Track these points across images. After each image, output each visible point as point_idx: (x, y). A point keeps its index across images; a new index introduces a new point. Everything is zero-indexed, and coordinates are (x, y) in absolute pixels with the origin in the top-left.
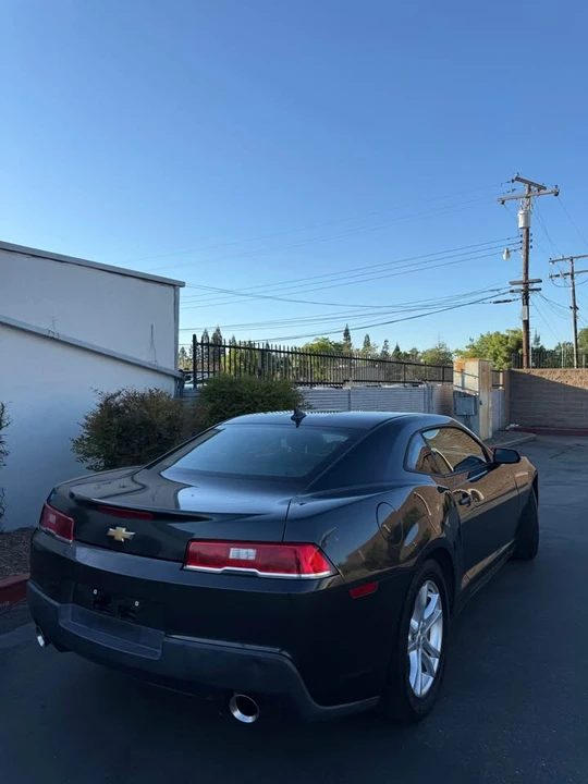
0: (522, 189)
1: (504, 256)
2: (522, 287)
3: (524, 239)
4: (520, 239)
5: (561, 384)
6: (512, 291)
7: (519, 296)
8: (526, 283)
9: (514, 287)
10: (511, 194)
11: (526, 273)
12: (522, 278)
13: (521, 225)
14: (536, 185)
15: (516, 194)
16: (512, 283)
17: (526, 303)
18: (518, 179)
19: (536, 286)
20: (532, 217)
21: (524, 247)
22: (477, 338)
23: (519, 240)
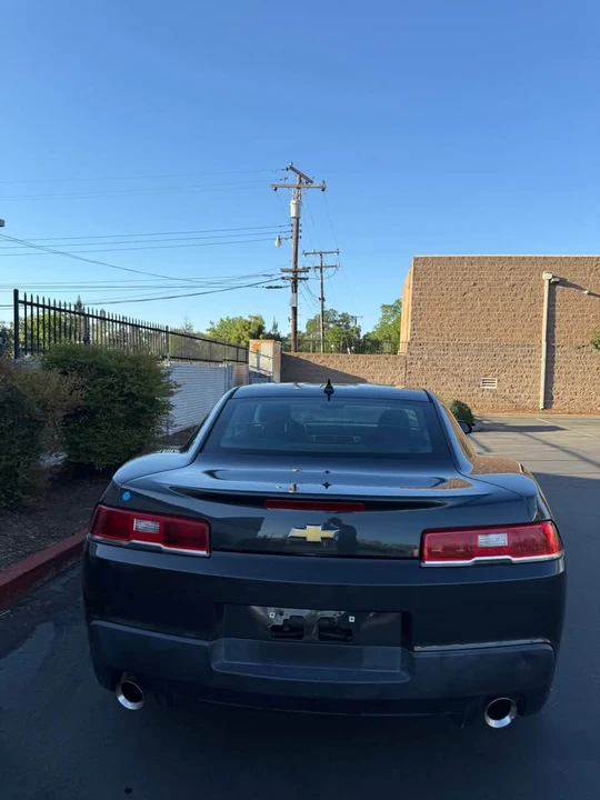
0: (293, 178)
1: (276, 242)
2: (291, 275)
3: (294, 229)
4: (291, 228)
5: (324, 367)
6: (283, 278)
7: (289, 283)
8: (295, 272)
9: (285, 275)
10: (283, 182)
11: (296, 262)
12: (291, 267)
13: (293, 214)
14: (306, 178)
15: (287, 182)
16: (283, 271)
17: (295, 290)
18: (292, 168)
19: (303, 275)
20: (303, 208)
21: (294, 237)
22: (217, 322)
23: (289, 229)
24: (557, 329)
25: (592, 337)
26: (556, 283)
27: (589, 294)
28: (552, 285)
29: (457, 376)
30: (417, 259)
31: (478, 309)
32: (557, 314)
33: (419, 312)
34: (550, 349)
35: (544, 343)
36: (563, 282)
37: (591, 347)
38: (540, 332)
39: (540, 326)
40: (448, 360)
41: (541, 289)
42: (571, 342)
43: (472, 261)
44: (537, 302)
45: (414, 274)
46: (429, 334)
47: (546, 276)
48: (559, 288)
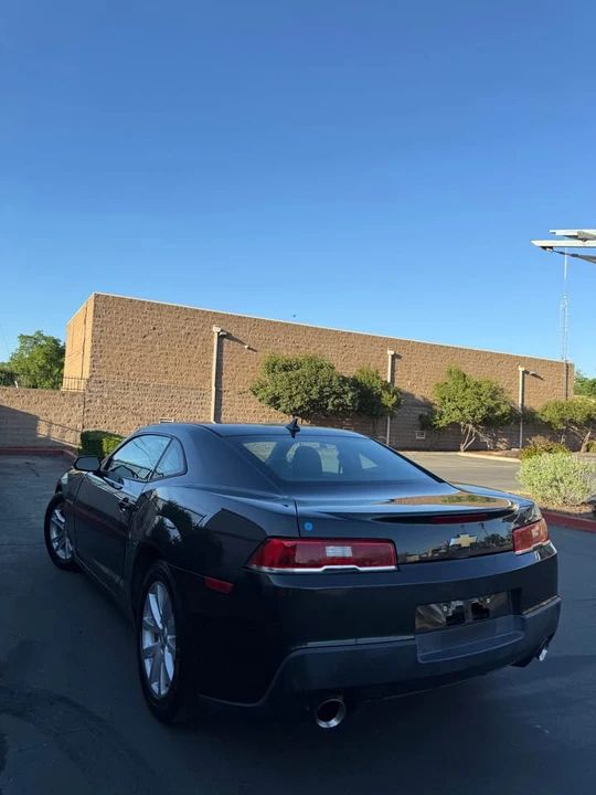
24: (224, 376)
25: (250, 385)
26: (223, 336)
27: (249, 348)
28: (221, 338)
29: (136, 415)
30: (97, 296)
31: (157, 353)
32: (224, 363)
33: (98, 349)
34: (219, 393)
35: (214, 388)
36: (228, 336)
37: (250, 393)
38: (210, 378)
39: (210, 373)
40: (128, 399)
41: (211, 340)
42: (234, 389)
43: (152, 306)
44: (208, 351)
45: (94, 311)
46: (108, 373)
47: (216, 329)
48: (226, 340)
